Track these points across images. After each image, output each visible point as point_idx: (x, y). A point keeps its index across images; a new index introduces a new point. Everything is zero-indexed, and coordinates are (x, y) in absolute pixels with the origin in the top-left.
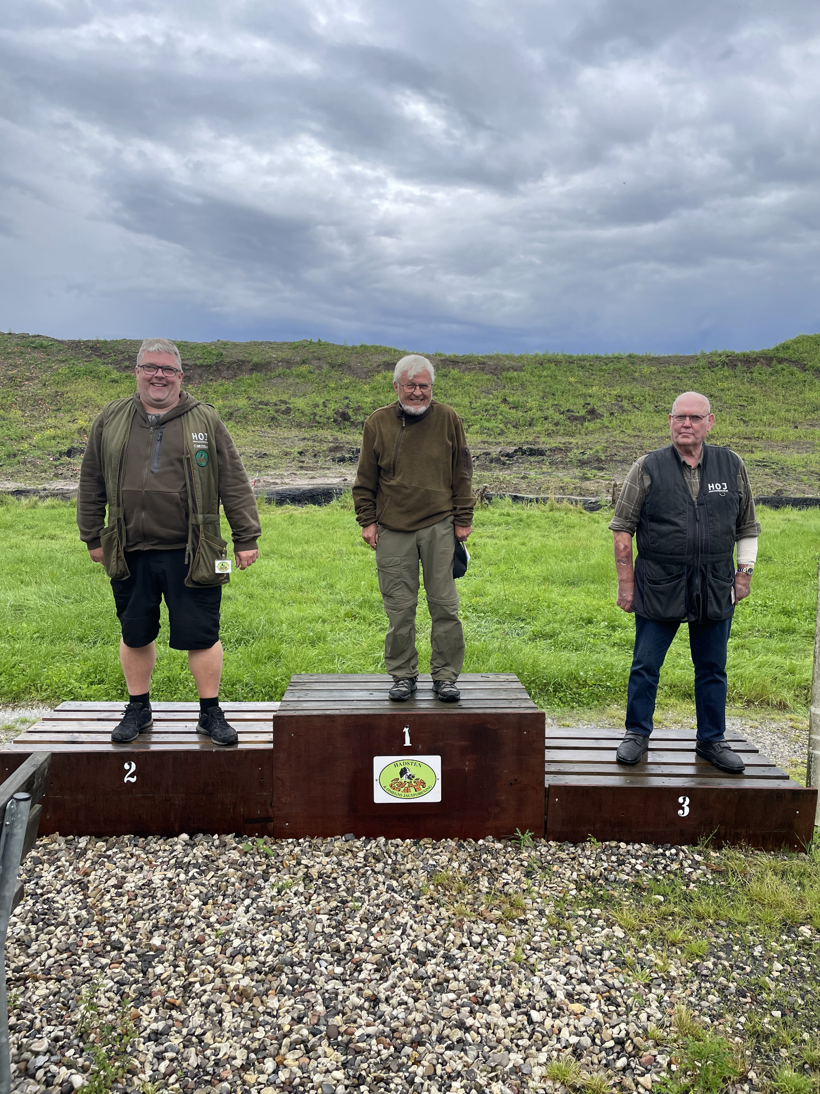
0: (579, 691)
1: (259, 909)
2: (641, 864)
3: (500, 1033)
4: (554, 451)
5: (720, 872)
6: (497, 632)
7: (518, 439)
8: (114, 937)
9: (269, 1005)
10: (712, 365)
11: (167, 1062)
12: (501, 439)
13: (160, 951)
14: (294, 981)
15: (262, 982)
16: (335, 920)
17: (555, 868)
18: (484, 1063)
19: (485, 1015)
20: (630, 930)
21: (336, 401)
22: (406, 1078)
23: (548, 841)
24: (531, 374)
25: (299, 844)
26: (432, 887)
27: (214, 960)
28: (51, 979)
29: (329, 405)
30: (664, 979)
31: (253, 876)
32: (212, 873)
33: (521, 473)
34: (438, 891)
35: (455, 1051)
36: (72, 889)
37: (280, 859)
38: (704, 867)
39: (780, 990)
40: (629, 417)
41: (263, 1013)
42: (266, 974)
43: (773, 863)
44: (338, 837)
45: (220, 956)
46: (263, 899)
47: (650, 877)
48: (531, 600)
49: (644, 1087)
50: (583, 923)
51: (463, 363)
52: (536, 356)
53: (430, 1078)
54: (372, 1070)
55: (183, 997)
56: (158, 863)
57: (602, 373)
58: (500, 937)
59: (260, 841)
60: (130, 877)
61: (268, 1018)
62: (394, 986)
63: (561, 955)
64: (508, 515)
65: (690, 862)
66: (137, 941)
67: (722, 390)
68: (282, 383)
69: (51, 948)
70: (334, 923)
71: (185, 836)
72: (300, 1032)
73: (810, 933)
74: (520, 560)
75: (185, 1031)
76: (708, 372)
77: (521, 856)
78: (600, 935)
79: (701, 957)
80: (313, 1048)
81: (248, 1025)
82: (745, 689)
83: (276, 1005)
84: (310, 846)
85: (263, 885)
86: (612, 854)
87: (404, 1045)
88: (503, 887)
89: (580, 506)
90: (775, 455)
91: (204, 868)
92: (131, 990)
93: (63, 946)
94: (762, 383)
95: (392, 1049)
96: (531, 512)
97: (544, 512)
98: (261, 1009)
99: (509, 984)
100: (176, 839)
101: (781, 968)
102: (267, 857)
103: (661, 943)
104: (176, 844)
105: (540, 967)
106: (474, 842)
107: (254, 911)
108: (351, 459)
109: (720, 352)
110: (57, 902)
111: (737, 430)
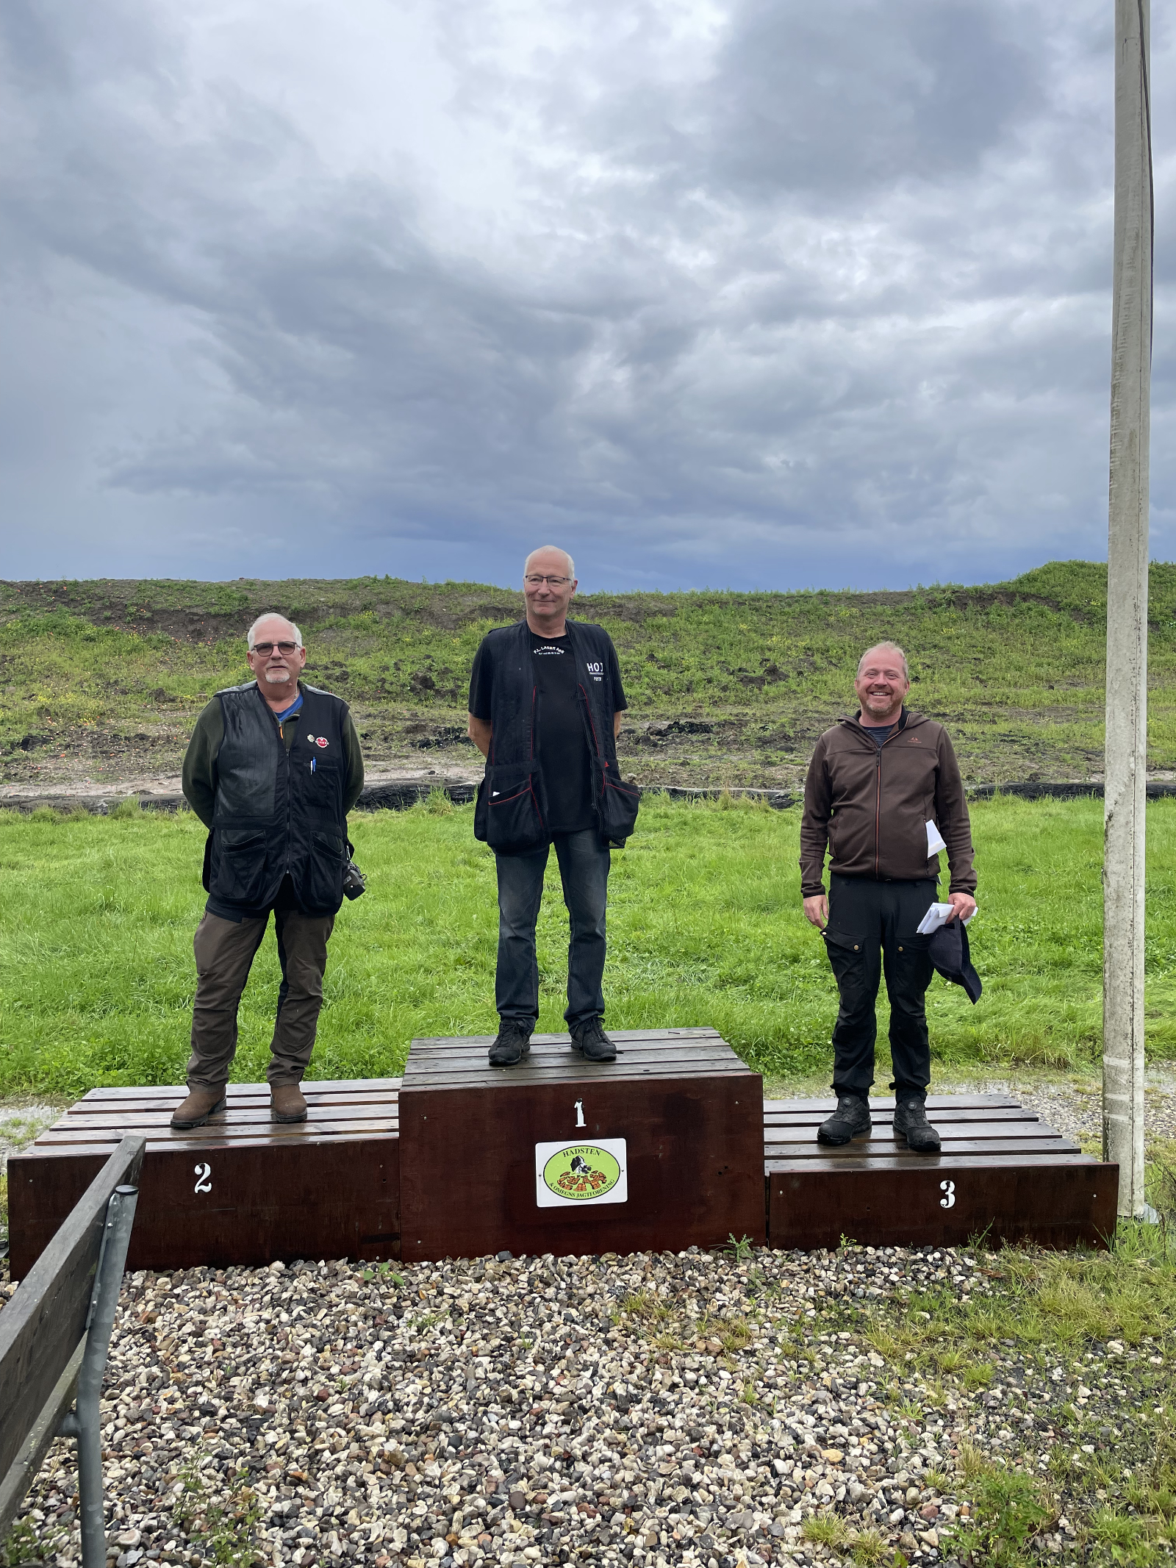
0: (790, 1053)
1: (395, 1355)
2: (896, 1273)
3: (738, 1490)
4: (724, 726)
5: (1000, 1280)
6: (670, 979)
7: (672, 711)
8: (202, 1400)
9: (428, 1472)
10: (933, 605)
11: (302, 1551)
12: (648, 711)
13: (268, 1413)
14: (457, 1441)
15: (415, 1444)
16: (500, 1362)
17: (784, 1284)
18: (721, 1527)
19: (715, 1468)
20: (891, 1355)
21: (413, 662)
22: (621, 1551)
23: (771, 1250)
24: (687, 619)
25: (437, 1269)
26: (624, 1315)
27: (346, 1421)
28: (125, 1457)
29: (403, 668)
30: (941, 1415)
31: (381, 1311)
32: (324, 1311)
33: (679, 758)
34: (633, 1320)
35: (682, 1514)
36: (133, 1340)
37: (415, 1288)
38: (979, 1274)
39: (1090, 1419)
40: (824, 678)
41: (421, 1483)
42: (418, 1435)
43: (1068, 1264)
44: (489, 1256)
45: (352, 1416)
46: (399, 1341)
47: (910, 1289)
48: (712, 932)
49: (929, 1544)
50: (829, 1350)
51: (591, 606)
52: (693, 595)
53: (653, 1549)
54: (576, 1544)
55: (309, 1469)
56: (247, 1302)
57: (785, 618)
58: (722, 1373)
59: (385, 1266)
60: (211, 1321)
61: (428, 1489)
62: (591, 1440)
63: (804, 1392)
64: (666, 816)
65: (959, 1268)
66: (235, 1402)
67: (949, 638)
68: (335, 638)
69: (117, 1418)
70: (499, 1366)
71: (278, 1265)
72: (475, 1503)
73: (1122, 1348)
74: (691, 879)
75: (319, 1511)
76: (928, 614)
77: (738, 1271)
78: (853, 1366)
79: (986, 1385)
80: (495, 1522)
81: (403, 1499)
82: (1012, 1043)
83: (438, 1472)
84: (453, 1271)
85: (396, 1323)
86: (858, 1262)
87: (614, 1511)
88: (719, 1309)
89: (764, 802)
90: (1025, 726)
91: (312, 1305)
92: (238, 1465)
93: (134, 1414)
94: (1002, 627)
95: (599, 1517)
96: (698, 812)
97: (715, 810)
98: (418, 1478)
99: (742, 1430)
100: (266, 1269)
101: (1089, 1393)
102: (396, 1286)
103: (932, 1371)
104: (268, 1276)
105: (779, 1407)
106: (673, 1256)
107: (389, 1357)
108: (438, 743)
109: (943, 586)
110: (115, 1358)
111: (972, 693)
